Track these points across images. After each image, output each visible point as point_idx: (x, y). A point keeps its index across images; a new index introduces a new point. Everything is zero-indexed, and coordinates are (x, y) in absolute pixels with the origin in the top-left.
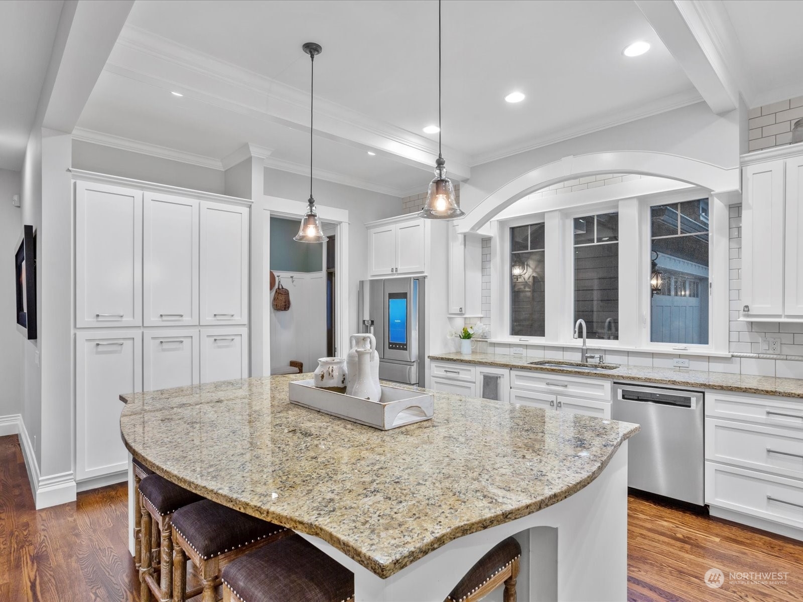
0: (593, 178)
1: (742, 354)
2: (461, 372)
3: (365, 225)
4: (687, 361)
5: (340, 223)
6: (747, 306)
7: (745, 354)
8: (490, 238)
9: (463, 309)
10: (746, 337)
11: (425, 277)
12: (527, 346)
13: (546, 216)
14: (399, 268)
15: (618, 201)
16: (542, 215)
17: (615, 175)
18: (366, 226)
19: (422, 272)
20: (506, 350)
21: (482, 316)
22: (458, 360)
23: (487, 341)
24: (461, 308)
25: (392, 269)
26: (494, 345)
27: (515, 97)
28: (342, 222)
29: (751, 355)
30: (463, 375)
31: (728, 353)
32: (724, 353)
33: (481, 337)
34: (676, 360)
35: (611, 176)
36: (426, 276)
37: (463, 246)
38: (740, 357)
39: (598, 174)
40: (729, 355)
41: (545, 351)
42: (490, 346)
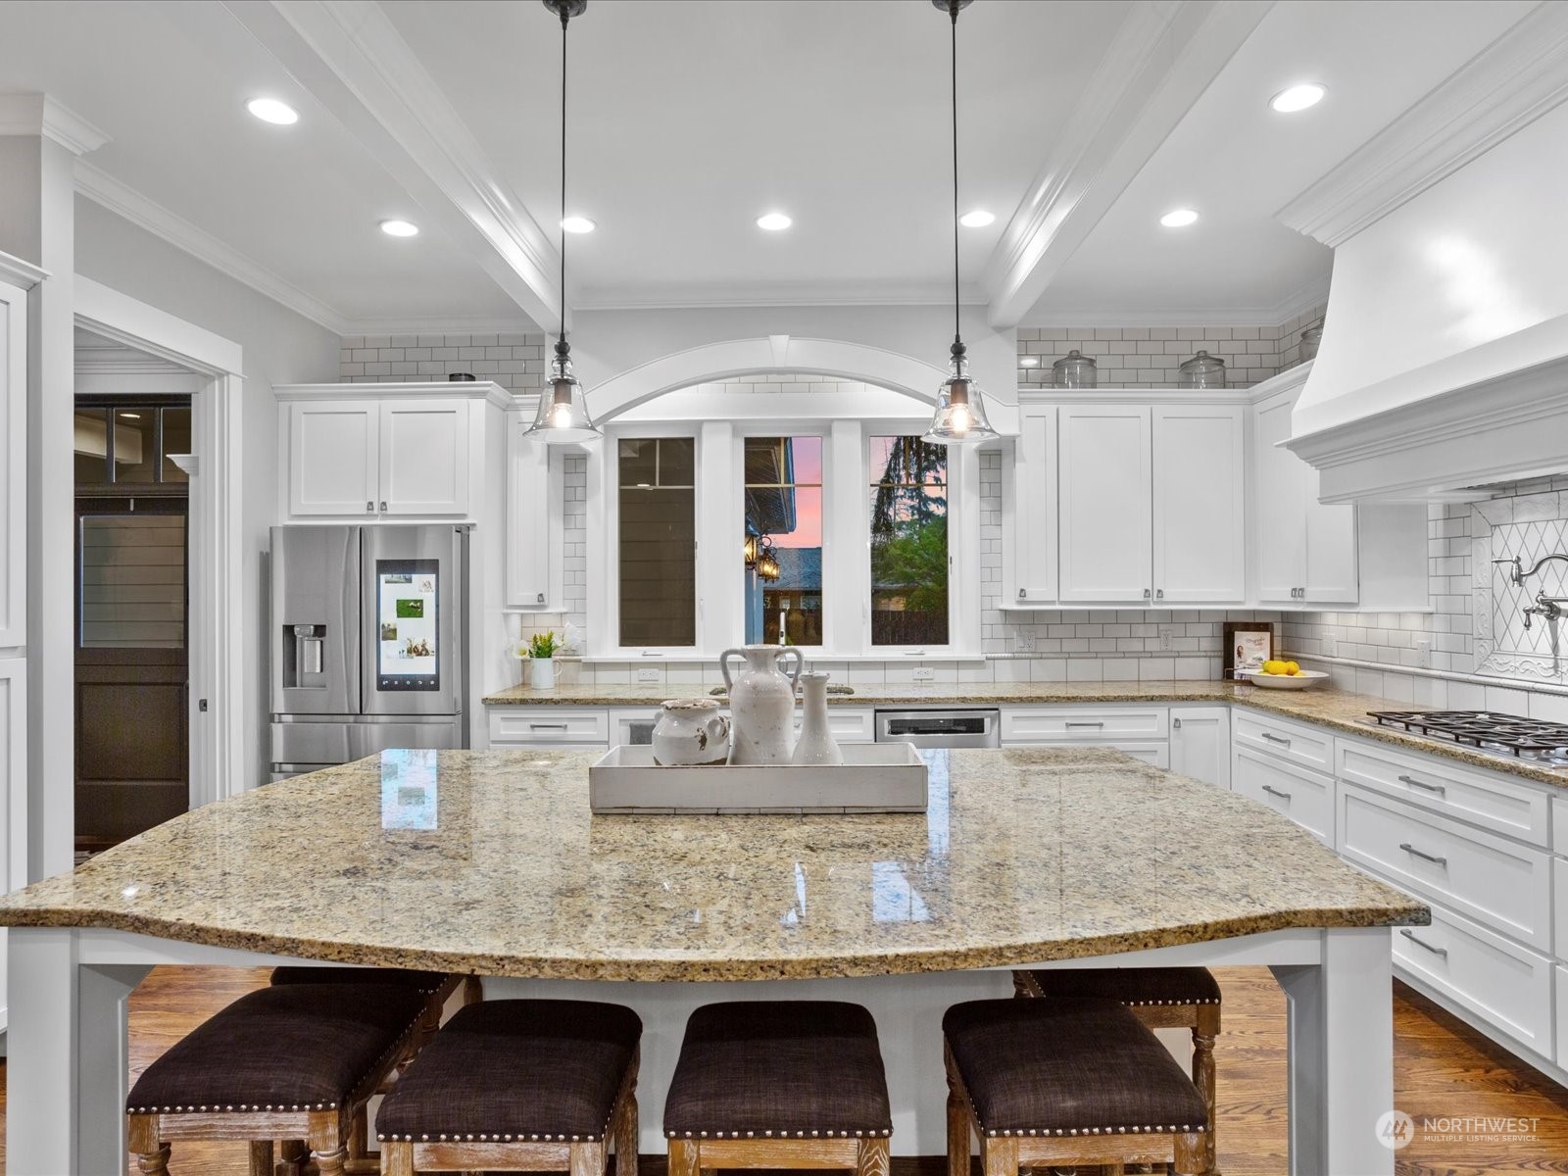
0: (790, 377)
1: (996, 655)
2: (570, 724)
3: (273, 388)
4: (930, 669)
5: (222, 374)
6: (1022, 590)
7: (1000, 655)
8: (585, 455)
9: (546, 598)
10: (1000, 631)
11: (469, 527)
12: (667, 665)
13: (705, 428)
14: (391, 503)
15: (833, 420)
16: (699, 424)
17: (827, 378)
18: (276, 392)
19: (463, 516)
20: (621, 676)
21: (564, 610)
22: (566, 700)
23: (579, 661)
24: (541, 595)
25: (371, 503)
26: (594, 666)
27: (775, 222)
28: (228, 373)
29: (1006, 655)
30: (576, 731)
31: (980, 655)
32: (976, 655)
33: (563, 653)
34: (917, 670)
35: (820, 378)
36: (474, 525)
37: (546, 467)
38: (994, 659)
39: (798, 373)
40: (982, 657)
41: (705, 672)
42: (584, 670)
